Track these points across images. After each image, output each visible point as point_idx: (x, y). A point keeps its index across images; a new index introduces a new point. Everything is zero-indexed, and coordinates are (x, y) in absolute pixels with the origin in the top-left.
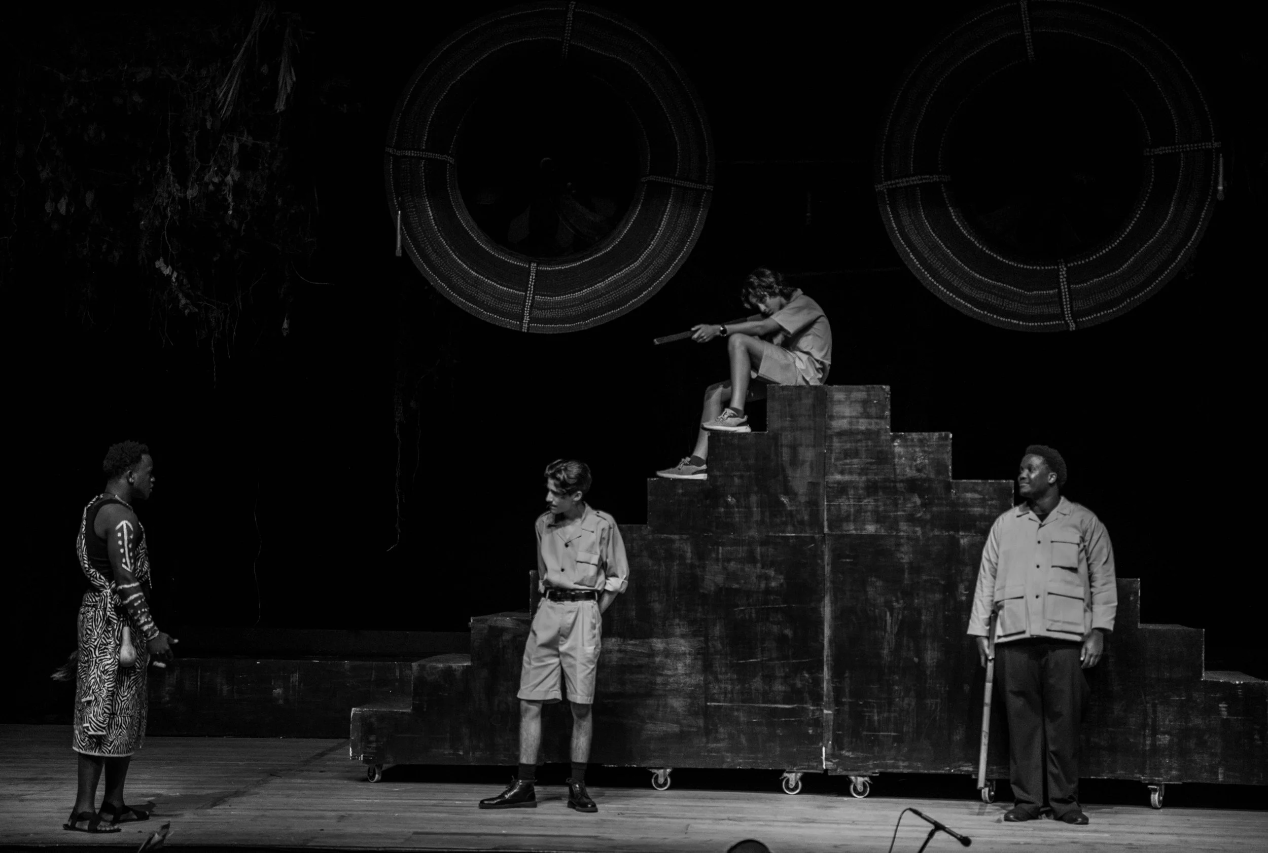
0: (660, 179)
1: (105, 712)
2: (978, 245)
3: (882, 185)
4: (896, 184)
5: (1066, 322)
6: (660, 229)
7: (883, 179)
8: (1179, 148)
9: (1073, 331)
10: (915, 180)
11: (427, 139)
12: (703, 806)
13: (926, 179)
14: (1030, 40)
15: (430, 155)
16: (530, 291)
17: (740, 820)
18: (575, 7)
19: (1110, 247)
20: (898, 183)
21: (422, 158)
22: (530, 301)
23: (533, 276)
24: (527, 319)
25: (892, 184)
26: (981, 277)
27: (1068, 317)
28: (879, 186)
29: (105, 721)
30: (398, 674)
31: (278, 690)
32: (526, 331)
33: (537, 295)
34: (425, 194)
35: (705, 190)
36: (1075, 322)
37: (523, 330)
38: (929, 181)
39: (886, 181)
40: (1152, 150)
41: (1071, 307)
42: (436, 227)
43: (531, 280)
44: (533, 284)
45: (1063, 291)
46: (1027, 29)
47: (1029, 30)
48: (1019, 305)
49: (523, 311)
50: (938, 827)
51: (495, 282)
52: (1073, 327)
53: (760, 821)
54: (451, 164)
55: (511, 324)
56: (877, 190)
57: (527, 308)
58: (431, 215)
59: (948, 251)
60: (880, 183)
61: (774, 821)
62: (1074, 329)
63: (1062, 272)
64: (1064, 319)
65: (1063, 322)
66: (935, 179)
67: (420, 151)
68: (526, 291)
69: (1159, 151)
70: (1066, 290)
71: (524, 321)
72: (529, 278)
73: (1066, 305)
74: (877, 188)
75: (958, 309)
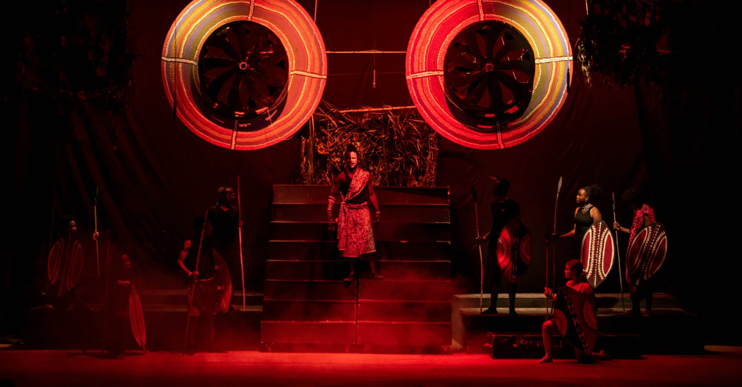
0: (300, 73)
1: (344, 243)
2: (457, 107)
3: (409, 77)
4: (416, 76)
5: (499, 144)
7: (410, 73)
8: (552, 60)
9: (502, 149)
10: (426, 74)
11: (183, 53)
13: (431, 74)
14: (481, 6)
15: (184, 61)
16: (235, 130)
20: (418, 75)
21: (180, 62)
22: (235, 135)
24: (234, 143)
25: (414, 76)
27: (500, 142)
29: (344, 245)
32: (233, 149)
33: (238, 132)
34: (182, 82)
35: (322, 78)
36: (504, 145)
39: (412, 74)
40: (540, 61)
41: (502, 137)
42: (188, 97)
43: (235, 124)
44: (236, 126)
48: (477, 136)
49: (232, 139)
52: (502, 147)
54: (195, 65)
55: (226, 145)
57: (234, 138)
59: (443, 110)
60: (409, 75)
66: (435, 74)
67: (179, 59)
68: (233, 130)
69: (543, 61)
70: (499, 129)
73: (499, 136)
74: (407, 78)
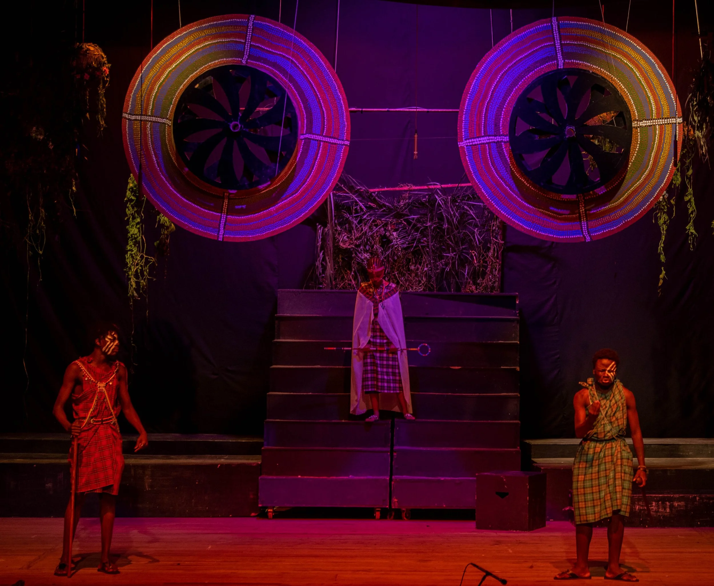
0: (313, 137)
2: (526, 184)
3: (462, 143)
4: (472, 142)
5: (584, 236)
6: (313, 171)
7: (464, 139)
8: (655, 122)
9: (588, 242)
10: (485, 140)
11: (152, 108)
12: (345, 562)
13: (492, 139)
14: (560, 49)
15: (154, 119)
16: (224, 212)
17: (369, 571)
18: (254, 20)
19: (612, 187)
20: (474, 142)
21: (148, 121)
22: (224, 220)
23: (226, 202)
24: (222, 232)
25: (469, 142)
26: (528, 205)
27: (585, 233)
28: (461, 143)
30: (133, 472)
31: (49, 484)
32: (221, 240)
33: (229, 215)
34: (151, 146)
35: (344, 145)
36: (590, 236)
37: (219, 239)
38: (494, 140)
39: (466, 140)
40: (638, 123)
41: (587, 226)
42: (158, 169)
43: (224, 205)
44: (226, 208)
45: (582, 215)
46: (557, 41)
47: (559, 42)
49: (219, 225)
50: (488, 574)
51: (200, 206)
52: (588, 239)
53: (381, 571)
54: (168, 125)
55: (211, 234)
56: (459, 146)
57: (222, 224)
58: (155, 160)
59: (507, 188)
60: (462, 141)
61: (391, 571)
62: (589, 240)
63: (581, 202)
64: (583, 234)
65: (582, 236)
66: (498, 139)
67: (147, 116)
68: (221, 213)
69: (643, 124)
70: (584, 215)
71: (220, 233)
72: (223, 204)
73: (584, 224)
74: (460, 144)
75: (514, 226)
